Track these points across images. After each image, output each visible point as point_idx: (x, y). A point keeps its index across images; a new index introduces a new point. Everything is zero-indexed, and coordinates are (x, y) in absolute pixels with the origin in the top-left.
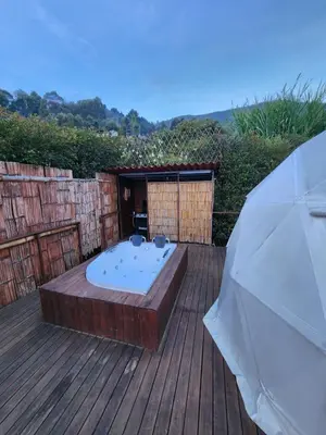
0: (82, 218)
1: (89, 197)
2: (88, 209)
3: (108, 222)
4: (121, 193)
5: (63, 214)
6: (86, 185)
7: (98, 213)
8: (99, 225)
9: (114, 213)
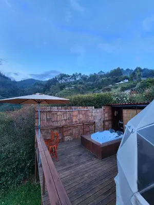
0: (97, 121)
1: (100, 114)
2: (99, 118)
3: (107, 123)
4: (113, 113)
5: (91, 119)
6: (98, 110)
7: (103, 120)
8: (102, 124)
9: (109, 120)
